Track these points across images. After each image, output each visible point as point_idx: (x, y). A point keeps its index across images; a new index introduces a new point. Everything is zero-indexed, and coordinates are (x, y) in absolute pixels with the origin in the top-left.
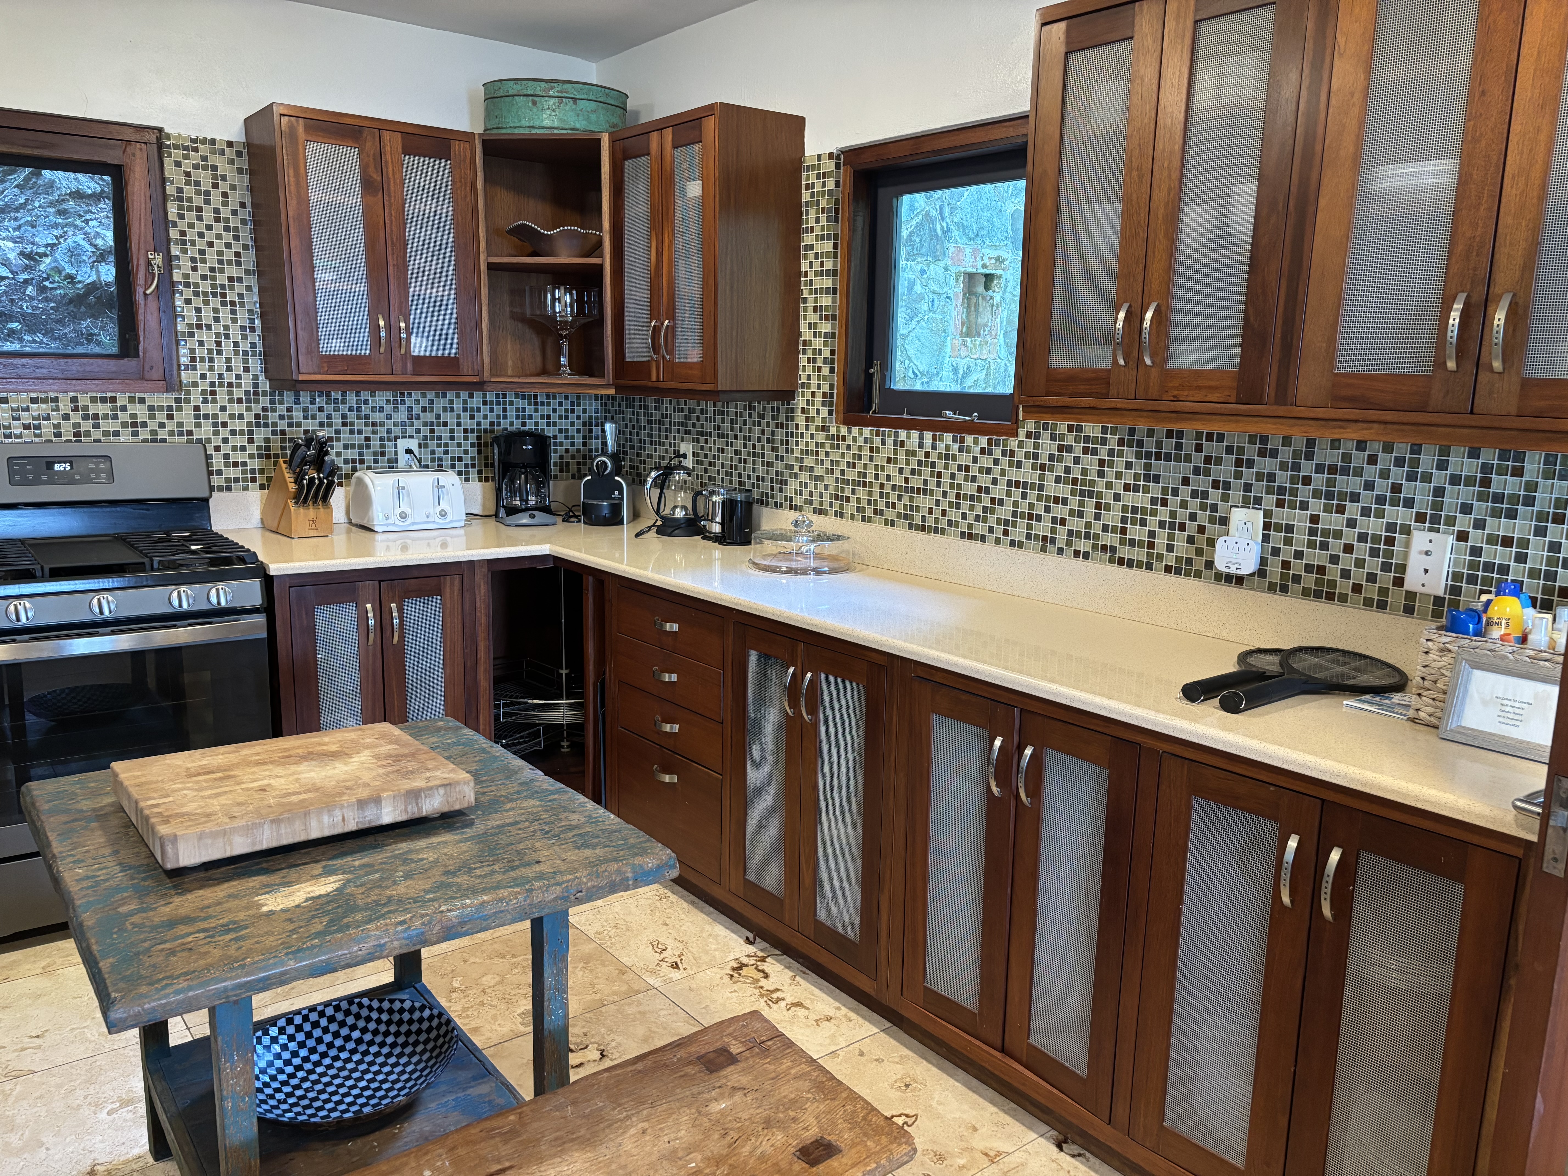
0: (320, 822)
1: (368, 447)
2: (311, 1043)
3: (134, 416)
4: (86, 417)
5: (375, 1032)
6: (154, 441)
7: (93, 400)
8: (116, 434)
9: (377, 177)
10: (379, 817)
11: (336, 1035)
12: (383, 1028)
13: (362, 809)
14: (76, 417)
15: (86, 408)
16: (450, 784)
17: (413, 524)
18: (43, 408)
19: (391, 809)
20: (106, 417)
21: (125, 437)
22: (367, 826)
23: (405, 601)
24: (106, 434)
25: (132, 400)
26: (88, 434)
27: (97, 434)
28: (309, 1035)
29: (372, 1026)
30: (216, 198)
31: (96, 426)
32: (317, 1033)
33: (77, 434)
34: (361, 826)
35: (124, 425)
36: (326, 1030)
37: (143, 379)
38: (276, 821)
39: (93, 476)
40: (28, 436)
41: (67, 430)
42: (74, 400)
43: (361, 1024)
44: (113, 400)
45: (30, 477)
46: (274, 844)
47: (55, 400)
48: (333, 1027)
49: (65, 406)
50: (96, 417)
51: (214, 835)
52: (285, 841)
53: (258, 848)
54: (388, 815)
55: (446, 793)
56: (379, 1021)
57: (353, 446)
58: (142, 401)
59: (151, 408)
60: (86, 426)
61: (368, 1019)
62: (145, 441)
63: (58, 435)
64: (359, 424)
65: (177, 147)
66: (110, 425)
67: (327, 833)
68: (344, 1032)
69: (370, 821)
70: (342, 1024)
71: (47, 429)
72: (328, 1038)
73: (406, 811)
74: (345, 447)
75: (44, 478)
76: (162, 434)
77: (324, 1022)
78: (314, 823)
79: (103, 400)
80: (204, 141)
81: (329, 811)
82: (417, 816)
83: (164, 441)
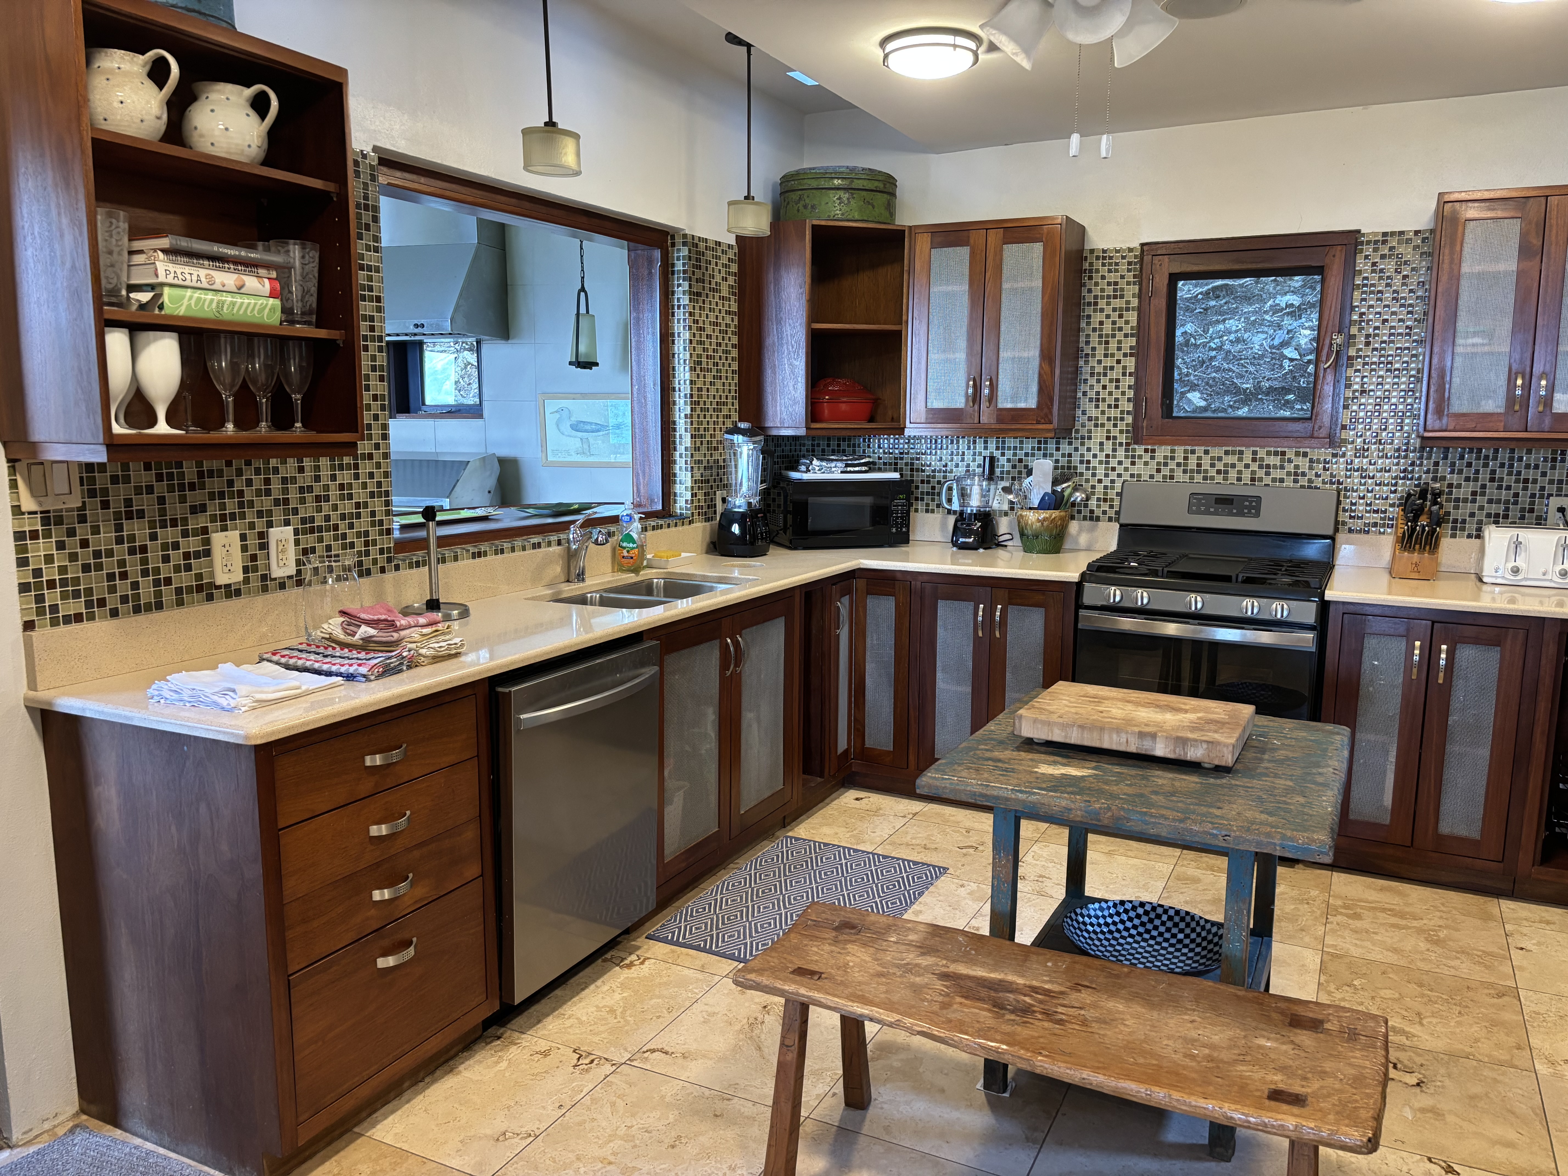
0: (1111, 738)
1: (1516, 503)
2: (1149, 926)
3: (1297, 467)
4: (1260, 467)
5: (1193, 941)
6: (1310, 487)
7: (1269, 453)
8: (1282, 480)
9: (1536, 242)
10: (1154, 749)
11: (1168, 930)
12: (1199, 940)
13: (1141, 738)
14: (1254, 467)
15: (1262, 459)
16: (1212, 742)
17: (1526, 579)
18: (1230, 459)
19: (1163, 746)
20: (1275, 467)
21: (1289, 482)
22: (1143, 752)
23: (1458, 645)
24: (1274, 480)
25: (1297, 454)
26: (1261, 479)
27: (1267, 480)
28: (1151, 921)
29: (1193, 936)
30: (1397, 281)
31: (1268, 474)
32: (1157, 922)
33: (1253, 479)
34: (1139, 751)
35: (1289, 474)
36: (1163, 923)
37: (1312, 437)
38: (1082, 727)
39: (1246, 511)
40: (1219, 479)
41: (1246, 476)
42: (1255, 453)
43: (1188, 931)
44: (1283, 453)
45: (1203, 508)
46: (1079, 742)
47: (1241, 453)
48: (1169, 924)
49: (1248, 457)
50: (1268, 466)
51: (1043, 723)
52: (1087, 743)
53: (1068, 741)
54: (1160, 750)
55: (1208, 748)
56: (1199, 935)
57: (1499, 501)
58: (1305, 455)
59: (1311, 461)
60: (1261, 473)
61: (1193, 930)
62: (1302, 487)
63: (1239, 479)
64: (1508, 480)
65: (1368, 243)
66: (1277, 474)
67: (1114, 747)
68: (1175, 931)
69: (1146, 750)
70: (1176, 925)
71: (1233, 474)
72: (1162, 929)
73: (1174, 751)
74: (1490, 501)
75: (1212, 510)
76: (1318, 482)
77: (1165, 918)
78: (1106, 737)
79: (1276, 453)
80: (1393, 234)
81: (1118, 732)
82: (1182, 758)
83: (1316, 488)
